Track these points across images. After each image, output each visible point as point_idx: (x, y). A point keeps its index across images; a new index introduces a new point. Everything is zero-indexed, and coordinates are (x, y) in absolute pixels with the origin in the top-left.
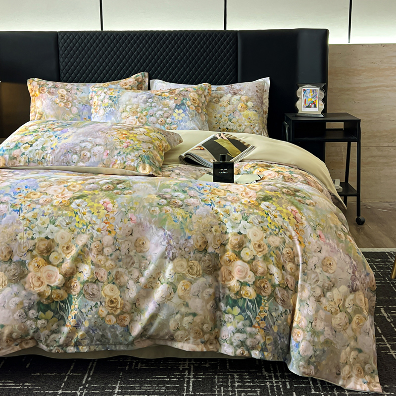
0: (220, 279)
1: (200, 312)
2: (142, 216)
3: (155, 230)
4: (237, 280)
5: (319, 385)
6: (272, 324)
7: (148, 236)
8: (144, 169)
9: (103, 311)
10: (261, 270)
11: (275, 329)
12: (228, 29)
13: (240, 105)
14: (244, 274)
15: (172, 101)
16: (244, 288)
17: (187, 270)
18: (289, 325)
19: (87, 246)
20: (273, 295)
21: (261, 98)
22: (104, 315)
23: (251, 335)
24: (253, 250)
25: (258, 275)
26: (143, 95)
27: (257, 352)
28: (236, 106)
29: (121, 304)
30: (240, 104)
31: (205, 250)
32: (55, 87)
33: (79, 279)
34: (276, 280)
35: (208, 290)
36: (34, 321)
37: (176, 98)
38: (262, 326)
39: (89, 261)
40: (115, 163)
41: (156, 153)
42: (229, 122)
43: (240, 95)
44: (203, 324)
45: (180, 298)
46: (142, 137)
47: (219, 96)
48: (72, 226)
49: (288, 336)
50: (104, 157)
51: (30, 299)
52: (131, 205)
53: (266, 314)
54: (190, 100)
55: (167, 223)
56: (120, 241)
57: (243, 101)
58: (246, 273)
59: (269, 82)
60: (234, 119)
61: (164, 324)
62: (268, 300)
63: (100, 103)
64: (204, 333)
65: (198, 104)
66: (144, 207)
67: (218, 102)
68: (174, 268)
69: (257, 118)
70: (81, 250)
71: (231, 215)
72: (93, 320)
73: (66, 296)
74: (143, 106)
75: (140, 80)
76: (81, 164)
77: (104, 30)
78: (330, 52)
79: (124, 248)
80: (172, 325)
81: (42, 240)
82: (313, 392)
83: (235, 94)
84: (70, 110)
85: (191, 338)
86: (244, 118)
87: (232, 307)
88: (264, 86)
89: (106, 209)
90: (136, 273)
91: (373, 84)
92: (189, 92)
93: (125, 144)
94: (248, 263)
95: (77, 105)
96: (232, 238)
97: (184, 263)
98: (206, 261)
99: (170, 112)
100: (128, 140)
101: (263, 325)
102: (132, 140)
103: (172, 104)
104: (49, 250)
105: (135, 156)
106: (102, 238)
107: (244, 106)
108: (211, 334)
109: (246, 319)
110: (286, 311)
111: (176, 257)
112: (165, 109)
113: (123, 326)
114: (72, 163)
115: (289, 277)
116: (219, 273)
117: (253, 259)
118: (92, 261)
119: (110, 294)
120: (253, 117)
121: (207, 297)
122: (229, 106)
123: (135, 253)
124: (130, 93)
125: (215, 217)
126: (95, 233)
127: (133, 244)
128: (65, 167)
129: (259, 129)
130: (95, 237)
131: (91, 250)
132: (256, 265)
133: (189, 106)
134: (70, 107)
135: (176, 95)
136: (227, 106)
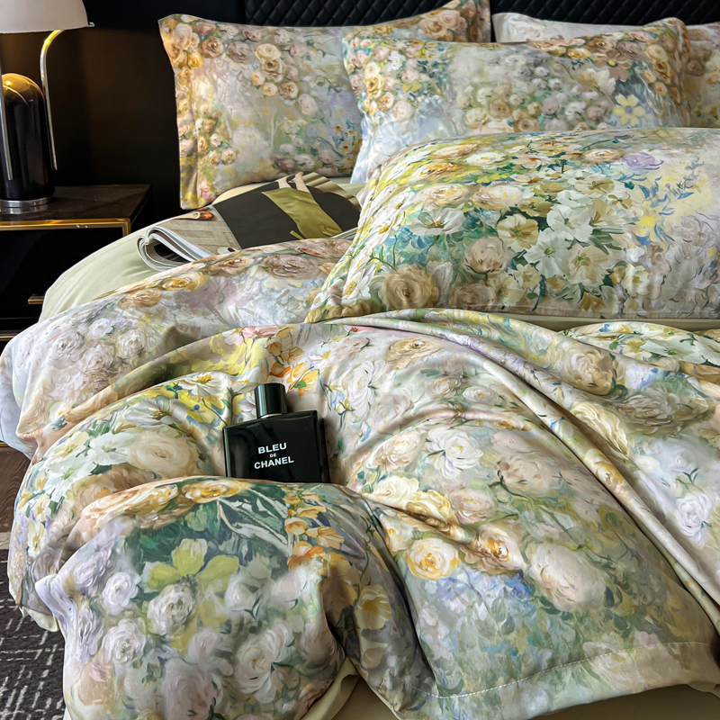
15: (604, 72)
32: (246, 38)
37: (612, 63)
54: (650, 66)
63: (392, 82)
65: (672, 80)
75: (472, 13)
84: (297, 105)
92: (642, 46)
95: (315, 89)
99: (604, 103)
103: (604, 78)
112: (588, 95)
133: (651, 85)
134: (293, 95)
135: (610, 54)
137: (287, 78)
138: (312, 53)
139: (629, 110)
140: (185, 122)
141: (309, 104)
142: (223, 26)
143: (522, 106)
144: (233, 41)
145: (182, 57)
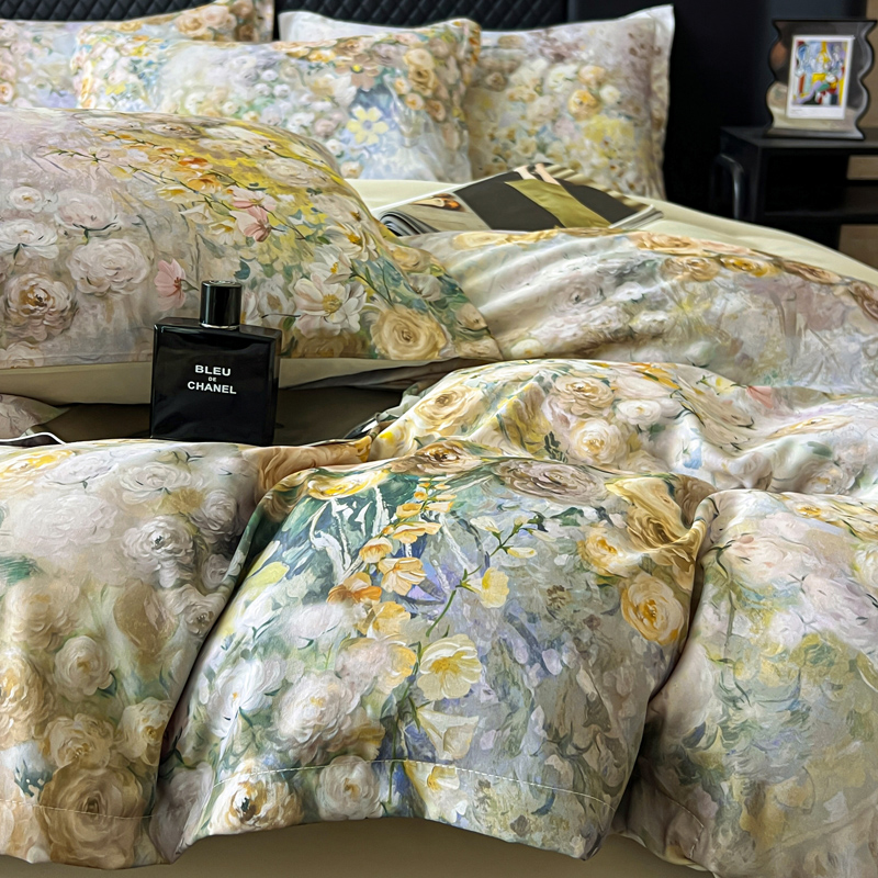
13: (575, 98)
15: (346, 78)
26: (245, 56)
28: (561, 99)
30: (575, 94)
37: (357, 68)
42: (539, 156)
43: (575, 61)
47: (507, 65)
54: (406, 74)
57: (588, 83)
59: (670, 23)
60: (555, 145)
65: (436, 91)
67: (502, 84)
69: (632, 142)
74: (242, 93)
75: (245, 11)
83: (559, 58)
86: (587, 142)
88: (653, 36)
92: (402, 49)
95: (34, 92)
99: (336, 116)
103: (344, 87)
107: (590, 99)
112: (319, 105)
120: (618, 139)
124: (206, 51)
129: (638, 179)
133: (401, 97)
135: (358, 58)
136: (532, 98)
137: (2, 79)
138: (36, 50)
139: (368, 125)
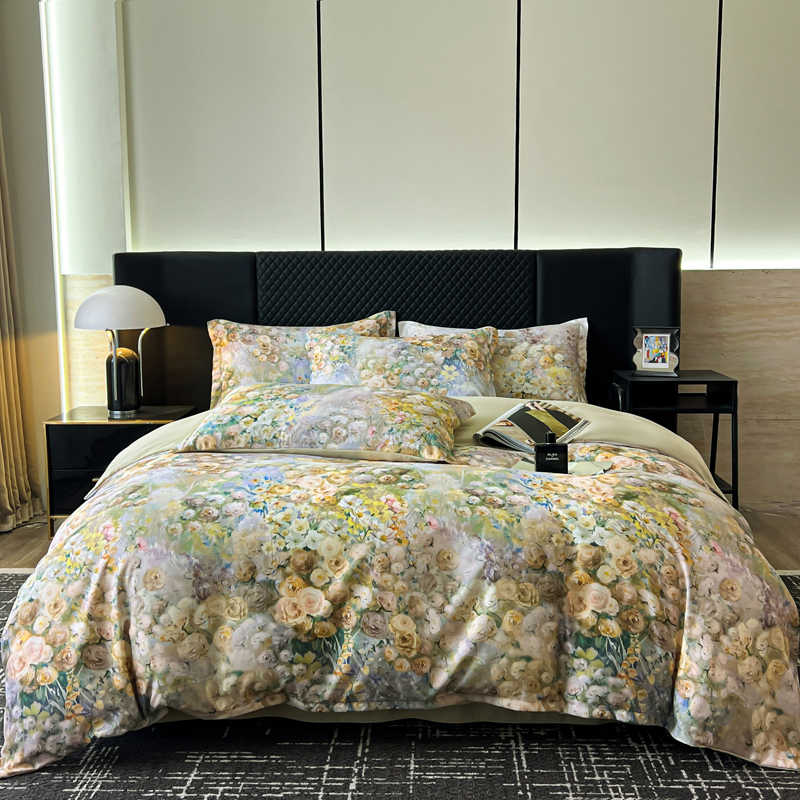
0: (565, 608)
1: (535, 654)
2: (446, 519)
3: (466, 538)
4: (593, 611)
5: (719, 760)
6: (646, 672)
7: (456, 547)
8: (431, 453)
9: (392, 653)
10: (628, 596)
11: (652, 680)
12: (519, 248)
13: (542, 359)
14: (603, 602)
15: (439, 353)
16: (604, 621)
17: (516, 596)
18: (672, 674)
19: (367, 561)
20: (647, 632)
21: (575, 348)
22: (392, 658)
23: (615, 688)
24: (616, 567)
25: (624, 604)
26: (391, 344)
27: (624, 713)
28: (536, 359)
29: (417, 643)
30: (543, 357)
31: (544, 568)
32: (253, 332)
33: (354, 606)
34: (652, 610)
35: (549, 624)
36: (288, 666)
37: (444, 349)
38: (630, 675)
39: (370, 582)
40: (385, 445)
41: (443, 430)
42: (527, 384)
43: (542, 343)
44: (541, 673)
45: (506, 634)
46: (421, 407)
47: (509, 345)
48: (343, 532)
49: (670, 690)
50: (368, 437)
51: (282, 635)
52: (428, 504)
53: (637, 659)
54: (466, 351)
55: (484, 529)
56: (415, 553)
57: (548, 353)
58: (606, 601)
59: (586, 325)
60: (534, 379)
61: (483, 671)
62: (640, 639)
63: (325, 355)
64: (543, 685)
65: (479, 358)
66: (447, 507)
67: (508, 353)
68: (498, 592)
69: (570, 378)
70: (358, 566)
71: (579, 519)
72: (376, 666)
73: (334, 631)
74: (394, 360)
75: (383, 322)
76: (332, 446)
77: (326, 250)
78: (683, 280)
79: (421, 563)
80: (495, 672)
81: (299, 551)
82: (712, 770)
83: (534, 342)
84: (277, 366)
85: (523, 692)
86: (549, 378)
87: (585, 648)
88: (578, 330)
89: (391, 509)
90: (439, 600)
91: (752, 329)
92: (464, 341)
93: (398, 419)
94: (609, 586)
95: (288, 358)
96: (583, 552)
97: (513, 586)
98: (544, 583)
99: (436, 369)
100: (402, 413)
101: (633, 674)
102: (408, 412)
103: (439, 357)
104: (310, 566)
105: (416, 435)
106: (389, 549)
107: (549, 359)
108: (553, 687)
109: (607, 666)
110: (667, 654)
111: (499, 578)
112: (428, 365)
113: (420, 673)
114: (318, 444)
115: (670, 607)
116: (565, 600)
117: (617, 581)
118: (374, 582)
119: (401, 628)
120: (563, 376)
121: (546, 633)
122: (526, 360)
123: (438, 571)
124: (372, 342)
125: (554, 521)
126: (378, 543)
127: (434, 558)
128: (309, 450)
129: (574, 394)
130: (377, 547)
131: (372, 566)
132: (621, 589)
133: (465, 361)
134: (276, 361)
135: (444, 345)
136: (522, 360)
137: (272, 353)
138: (288, 340)
139: (450, 373)
140: (216, 374)
141: (284, 366)
142: (241, 326)
143: (392, 369)
144: (245, 333)
145: (218, 341)
